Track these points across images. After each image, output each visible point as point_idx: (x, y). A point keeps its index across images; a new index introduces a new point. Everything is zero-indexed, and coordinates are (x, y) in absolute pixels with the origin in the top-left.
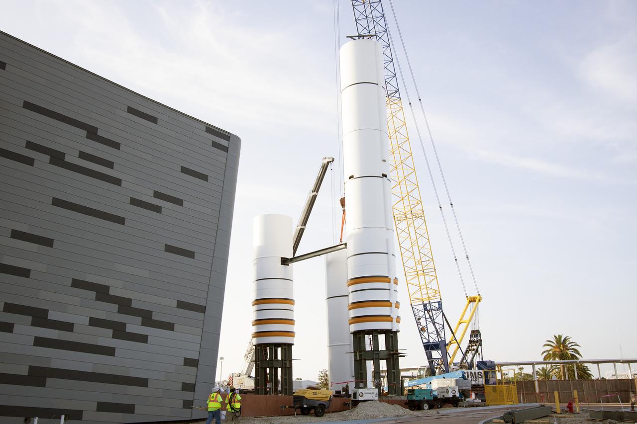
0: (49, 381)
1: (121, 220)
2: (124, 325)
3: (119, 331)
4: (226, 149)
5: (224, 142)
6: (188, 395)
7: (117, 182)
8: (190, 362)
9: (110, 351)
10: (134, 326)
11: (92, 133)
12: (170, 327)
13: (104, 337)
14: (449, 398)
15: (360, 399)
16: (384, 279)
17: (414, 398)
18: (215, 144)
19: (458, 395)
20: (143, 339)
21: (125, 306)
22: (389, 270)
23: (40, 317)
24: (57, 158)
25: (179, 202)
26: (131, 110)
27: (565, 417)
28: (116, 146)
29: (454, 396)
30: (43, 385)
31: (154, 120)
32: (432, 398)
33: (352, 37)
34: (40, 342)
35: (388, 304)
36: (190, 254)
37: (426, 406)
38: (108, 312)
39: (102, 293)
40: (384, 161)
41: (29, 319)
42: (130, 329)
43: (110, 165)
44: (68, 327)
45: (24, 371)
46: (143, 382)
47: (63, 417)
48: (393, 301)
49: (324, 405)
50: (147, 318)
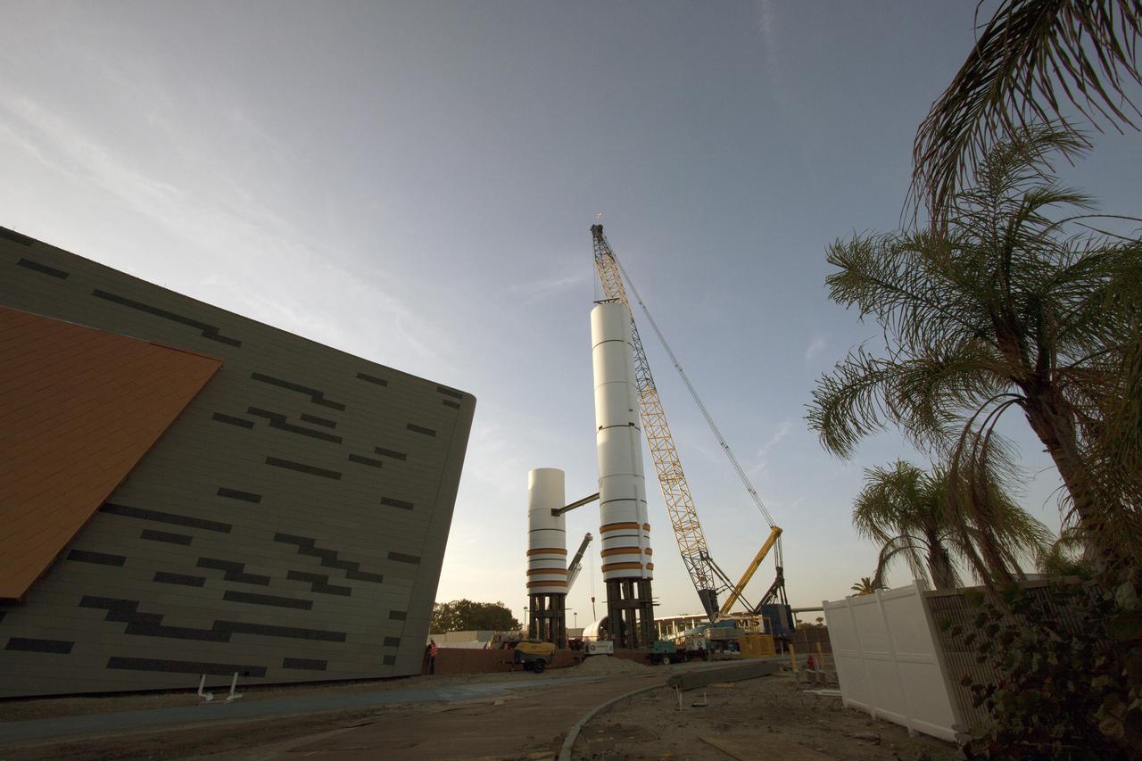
0: (235, 636)
1: (337, 476)
2: (326, 578)
3: (320, 584)
4: (457, 406)
5: (456, 400)
6: (391, 651)
7: (338, 440)
8: (395, 615)
9: (307, 605)
10: (336, 578)
11: (317, 397)
12: (378, 579)
13: (302, 591)
14: (694, 651)
15: (591, 652)
16: (634, 525)
17: (654, 651)
18: (446, 403)
19: (704, 647)
20: (346, 592)
21: (329, 558)
22: (638, 516)
23: (234, 571)
24: (278, 421)
25: (402, 457)
26: (361, 376)
27: (787, 676)
28: (341, 407)
29: (701, 649)
30: (227, 640)
31: (384, 383)
32: (674, 651)
33: (598, 302)
34: (230, 596)
35: (636, 550)
36: (409, 506)
37: (667, 661)
38: (311, 565)
39: (307, 546)
40: (631, 410)
41: (223, 573)
42: (331, 582)
43: (333, 425)
44: (264, 580)
45: (209, 626)
46: (340, 637)
47: (236, 674)
48: (643, 547)
49: (544, 660)
50: (353, 570)
